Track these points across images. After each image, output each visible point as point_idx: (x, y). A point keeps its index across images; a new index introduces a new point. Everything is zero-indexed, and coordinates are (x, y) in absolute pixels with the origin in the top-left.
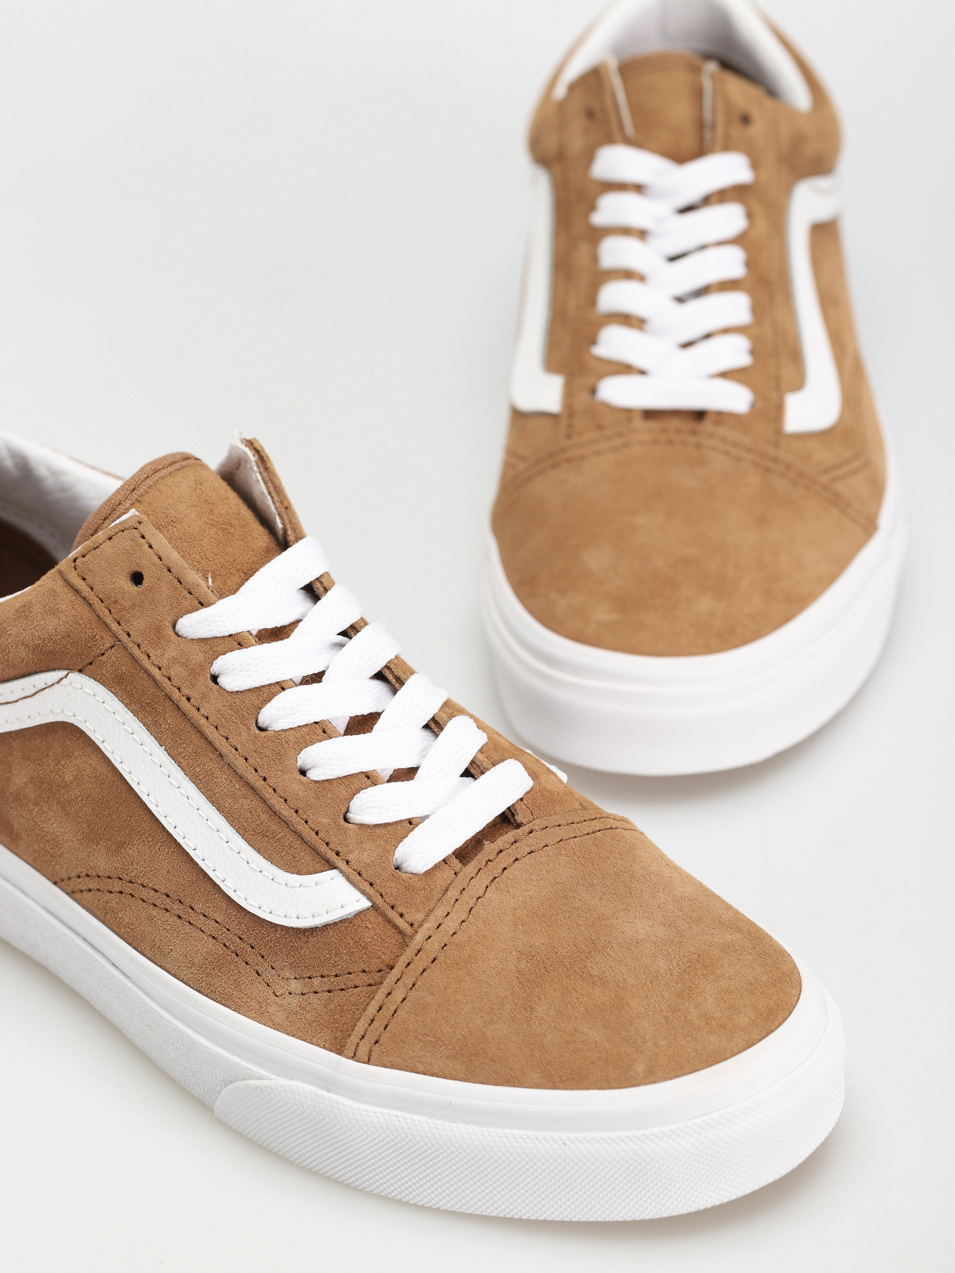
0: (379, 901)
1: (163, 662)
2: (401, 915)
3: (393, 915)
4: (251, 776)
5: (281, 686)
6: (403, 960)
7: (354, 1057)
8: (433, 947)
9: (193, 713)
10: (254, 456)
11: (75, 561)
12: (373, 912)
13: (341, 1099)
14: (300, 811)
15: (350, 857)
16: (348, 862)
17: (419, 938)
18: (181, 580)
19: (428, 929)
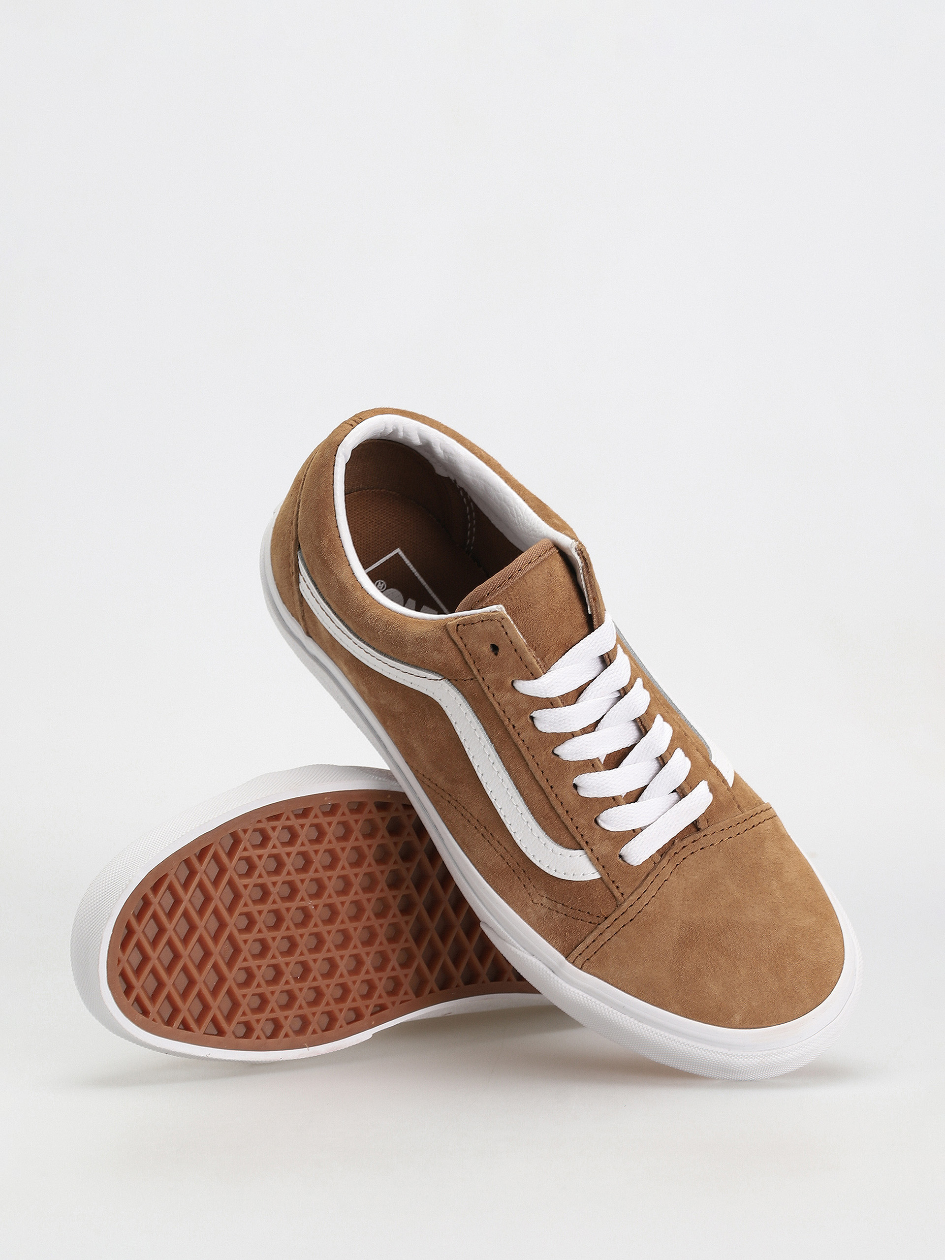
0: (606, 878)
1: (503, 701)
2: (617, 887)
3: (613, 887)
4: (543, 784)
5: (573, 735)
6: (614, 916)
7: (573, 963)
8: (632, 913)
9: (515, 736)
10: (582, 563)
11: (458, 625)
12: (600, 881)
13: (560, 981)
14: (569, 813)
15: (594, 848)
16: (592, 850)
17: (625, 906)
18: (522, 658)
19: (632, 900)
